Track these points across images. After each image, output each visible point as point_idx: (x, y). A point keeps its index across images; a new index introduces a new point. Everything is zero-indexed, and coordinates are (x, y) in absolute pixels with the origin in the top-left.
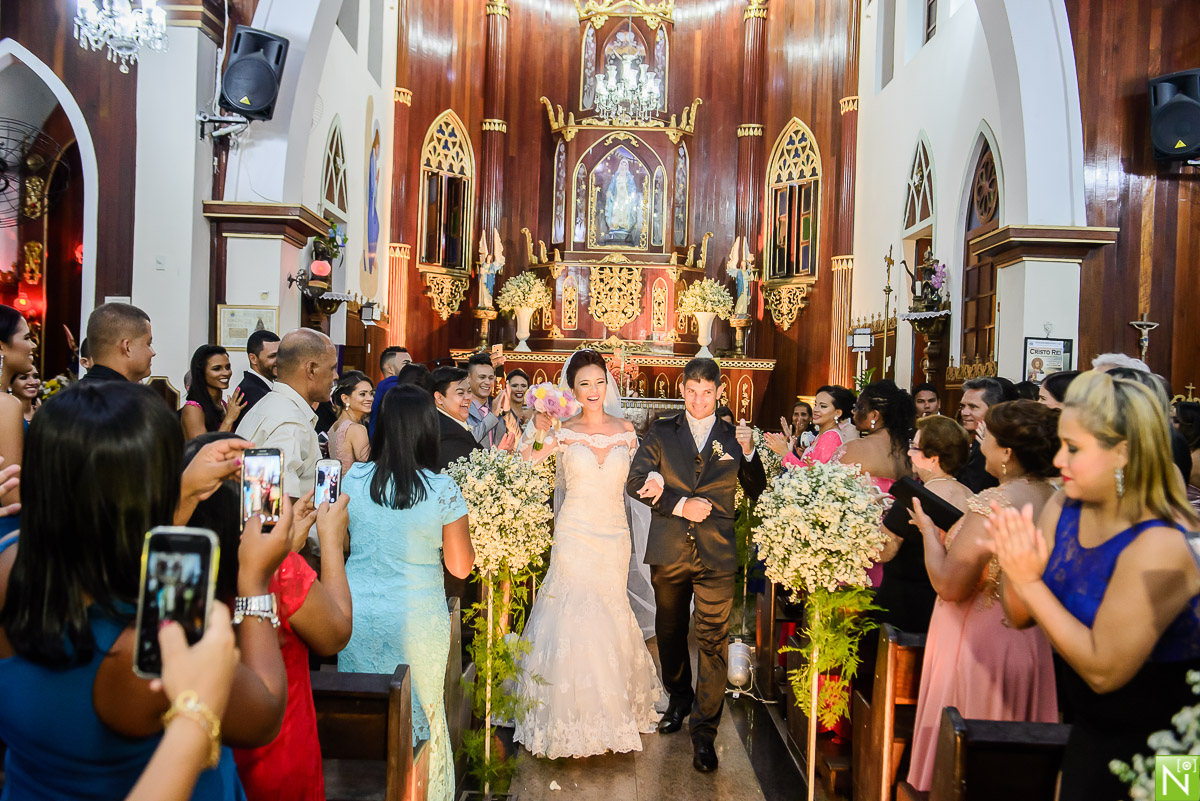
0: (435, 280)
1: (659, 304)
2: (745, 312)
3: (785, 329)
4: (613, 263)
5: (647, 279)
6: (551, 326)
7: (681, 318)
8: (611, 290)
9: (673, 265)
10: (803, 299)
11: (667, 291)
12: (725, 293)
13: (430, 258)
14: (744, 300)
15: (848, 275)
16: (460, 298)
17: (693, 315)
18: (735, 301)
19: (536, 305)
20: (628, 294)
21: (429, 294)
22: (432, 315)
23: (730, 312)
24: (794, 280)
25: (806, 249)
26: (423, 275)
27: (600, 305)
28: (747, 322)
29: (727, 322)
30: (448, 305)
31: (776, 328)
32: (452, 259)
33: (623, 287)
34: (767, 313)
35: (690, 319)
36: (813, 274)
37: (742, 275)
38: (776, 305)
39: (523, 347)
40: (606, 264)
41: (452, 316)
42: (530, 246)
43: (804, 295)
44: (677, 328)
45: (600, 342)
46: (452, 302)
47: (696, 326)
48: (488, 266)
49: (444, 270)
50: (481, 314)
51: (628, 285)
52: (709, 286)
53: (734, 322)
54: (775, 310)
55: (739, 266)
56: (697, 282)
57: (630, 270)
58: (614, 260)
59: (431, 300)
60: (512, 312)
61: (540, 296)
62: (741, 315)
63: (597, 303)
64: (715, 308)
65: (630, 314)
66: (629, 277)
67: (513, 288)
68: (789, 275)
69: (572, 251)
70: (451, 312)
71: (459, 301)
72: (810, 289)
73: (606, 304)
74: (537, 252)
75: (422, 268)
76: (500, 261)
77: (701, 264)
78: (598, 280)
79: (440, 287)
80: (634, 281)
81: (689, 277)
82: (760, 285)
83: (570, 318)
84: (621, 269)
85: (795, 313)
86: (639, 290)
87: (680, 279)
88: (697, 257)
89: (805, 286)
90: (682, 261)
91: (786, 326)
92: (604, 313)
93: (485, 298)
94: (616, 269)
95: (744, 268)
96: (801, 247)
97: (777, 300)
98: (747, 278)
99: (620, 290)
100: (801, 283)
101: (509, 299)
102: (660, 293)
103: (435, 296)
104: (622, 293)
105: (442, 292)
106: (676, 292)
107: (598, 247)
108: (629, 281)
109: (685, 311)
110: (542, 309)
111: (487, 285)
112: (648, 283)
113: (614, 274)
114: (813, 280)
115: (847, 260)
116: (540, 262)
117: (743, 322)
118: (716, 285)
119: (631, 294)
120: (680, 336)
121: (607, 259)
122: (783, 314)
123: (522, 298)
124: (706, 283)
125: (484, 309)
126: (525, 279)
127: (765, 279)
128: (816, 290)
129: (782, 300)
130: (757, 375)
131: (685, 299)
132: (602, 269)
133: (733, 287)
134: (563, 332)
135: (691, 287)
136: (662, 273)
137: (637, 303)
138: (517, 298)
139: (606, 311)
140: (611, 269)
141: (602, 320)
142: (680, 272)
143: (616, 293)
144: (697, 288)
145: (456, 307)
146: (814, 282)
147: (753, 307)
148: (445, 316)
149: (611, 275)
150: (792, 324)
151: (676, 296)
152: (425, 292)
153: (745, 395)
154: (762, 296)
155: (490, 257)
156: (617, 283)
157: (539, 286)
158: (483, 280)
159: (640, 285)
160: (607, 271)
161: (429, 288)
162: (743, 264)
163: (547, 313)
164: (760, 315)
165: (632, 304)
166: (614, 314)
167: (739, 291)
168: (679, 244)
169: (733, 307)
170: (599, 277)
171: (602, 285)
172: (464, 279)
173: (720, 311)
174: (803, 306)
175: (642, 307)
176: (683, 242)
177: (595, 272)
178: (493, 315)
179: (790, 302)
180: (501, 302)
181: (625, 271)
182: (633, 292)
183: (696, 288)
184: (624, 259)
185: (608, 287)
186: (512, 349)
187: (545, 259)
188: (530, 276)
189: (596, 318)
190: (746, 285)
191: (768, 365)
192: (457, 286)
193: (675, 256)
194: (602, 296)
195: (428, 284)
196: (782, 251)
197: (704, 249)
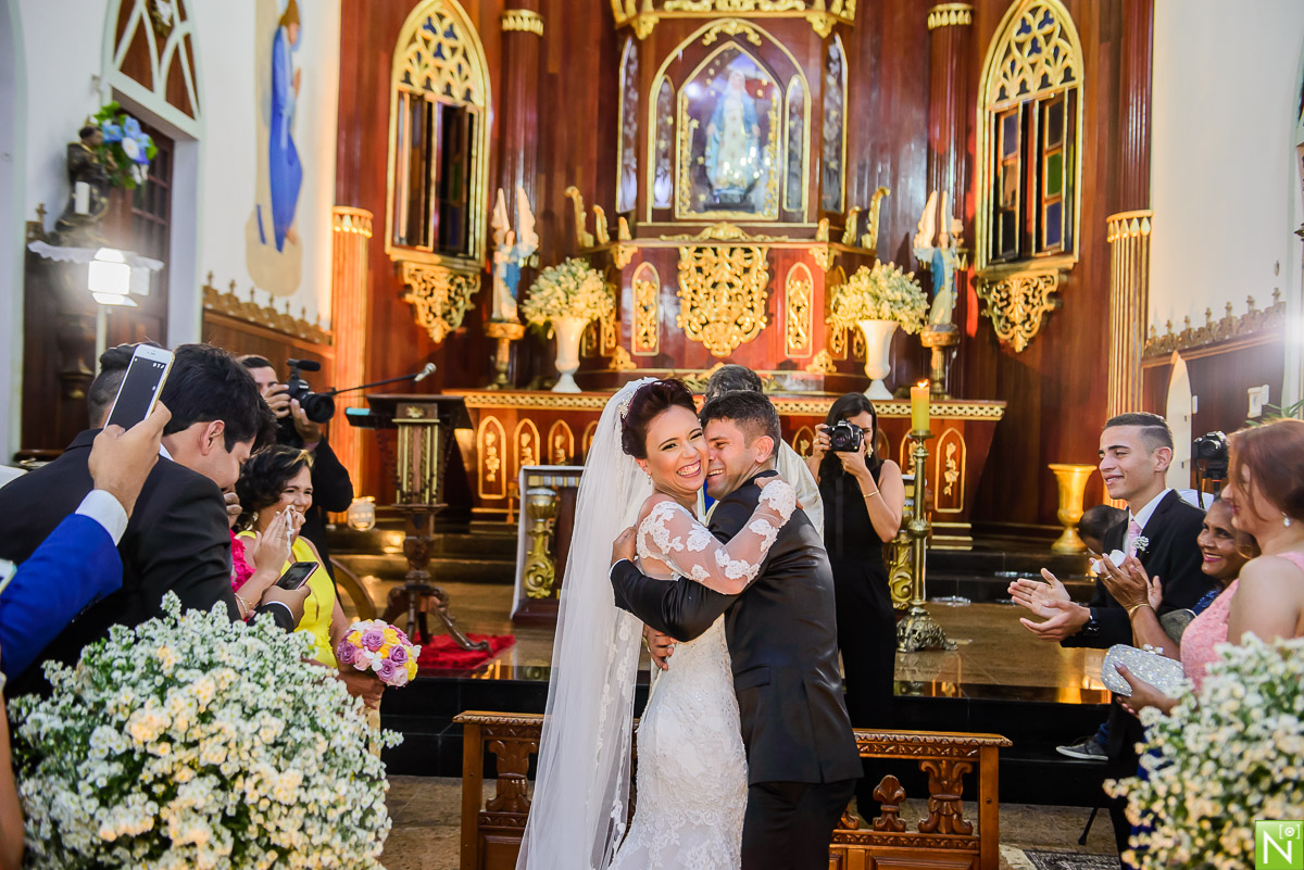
0: (419, 275)
1: (799, 308)
2: (948, 320)
3: (1019, 348)
4: (720, 241)
5: (778, 264)
6: (614, 350)
7: (836, 332)
8: (714, 285)
9: (822, 242)
10: (1051, 295)
11: (811, 287)
12: (914, 287)
13: (414, 239)
14: (946, 299)
15: (1141, 247)
16: (464, 305)
17: (857, 328)
18: (930, 300)
19: (588, 312)
20: (744, 292)
21: (409, 298)
22: (417, 334)
23: (922, 321)
24: (1034, 265)
25: (1055, 211)
26: (398, 265)
27: (697, 311)
28: (952, 337)
29: (915, 338)
30: (444, 316)
31: (1001, 350)
32: (452, 241)
33: (735, 281)
34: (985, 323)
35: (851, 334)
36: (1069, 251)
37: (941, 258)
38: (1001, 309)
39: (567, 385)
40: (706, 242)
41: (450, 336)
42: (581, 217)
43: (1053, 288)
44: (830, 351)
45: (697, 376)
46: (450, 312)
47: (862, 346)
48: (508, 249)
49: (437, 258)
50: (496, 331)
51: (745, 277)
52: (885, 275)
53: (929, 338)
54: (999, 317)
55: (935, 242)
56: (863, 270)
57: (747, 251)
58: (720, 234)
59: (412, 307)
60: (548, 325)
61: (594, 298)
62: (941, 327)
63: (692, 308)
64: (897, 312)
65: (747, 326)
66: (747, 264)
67: (548, 288)
68: (1024, 256)
69: (649, 222)
70: (449, 329)
71: (462, 311)
72: (1064, 278)
73: (707, 311)
74: (591, 226)
75: (396, 255)
76: (529, 241)
77: (869, 241)
78: (693, 270)
79: (429, 286)
80: (753, 271)
81: (851, 262)
82: (970, 275)
83: (646, 334)
84: (732, 250)
85: (1037, 320)
86: (763, 285)
87: (834, 267)
88: (862, 228)
89: (1055, 273)
90: (836, 236)
91: (1020, 344)
92: (703, 325)
93: (504, 304)
94: (723, 250)
95: (945, 245)
96: (1045, 207)
97: (1002, 300)
98: (951, 263)
99: (731, 285)
100: (1045, 269)
101: (540, 304)
102: (799, 290)
103: (419, 301)
104: (734, 291)
105: (431, 295)
106: (827, 289)
107: (693, 215)
108: (746, 270)
109: (840, 321)
110: (598, 320)
111: (507, 281)
112: (779, 274)
113: (720, 259)
114: (1069, 262)
115: (1140, 220)
116: (596, 242)
117: (944, 339)
118: (898, 273)
119: (750, 292)
120: (835, 363)
121: (707, 233)
122: (1013, 324)
123: (563, 300)
124: (879, 270)
125: (501, 321)
126: (569, 271)
127: (981, 263)
128: (1075, 280)
129: (1012, 300)
130: (970, 427)
131: (843, 300)
132: (699, 250)
133: (927, 279)
134: (633, 359)
135: (852, 278)
136: (802, 255)
137: (759, 306)
138: (554, 302)
139: (708, 322)
140: (715, 250)
141: (700, 337)
142: (834, 253)
143: (725, 291)
144: (865, 280)
145: (458, 318)
146: (1071, 266)
147: (960, 314)
148: (437, 335)
149: (715, 260)
150: (1031, 341)
151: (828, 296)
152: (401, 295)
153: (951, 464)
154: (974, 295)
155: (511, 236)
156: (725, 274)
157: (593, 281)
158: (500, 273)
159: (765, 277)
160: (709, 254)
161: (409, 288)
162: (943, 239)
163: (608, 328)
164: (972, 327)
165: (752, 309)
166: (721, 326)
167: (937, 285)
168: (830, 209)
169: (928, 312)
170: (694, 264)
171: (700, 278)
172: (471, 275)
173: (905, 319)
174: (1050, 307)
175: (769, 315)
176: (837, 205)
177: (687, 255)
178: (516, 331)
179: (1027, 302)
180: (528, 310)
181: (739, 254)
182: (754, 289)
183: (862, 279)
184: (735, 232)
185: (710, 281)
186: (549, 389)
187: (604, 238)
188: (579, 266)
189: (690, 335)
190: (948, 274)
191: (990, 411)
192: (459, 286)
193: (824, 227)
194: (701, 295)
195: (407, 280)
196: (1009, 216)
197: (874, 217)
